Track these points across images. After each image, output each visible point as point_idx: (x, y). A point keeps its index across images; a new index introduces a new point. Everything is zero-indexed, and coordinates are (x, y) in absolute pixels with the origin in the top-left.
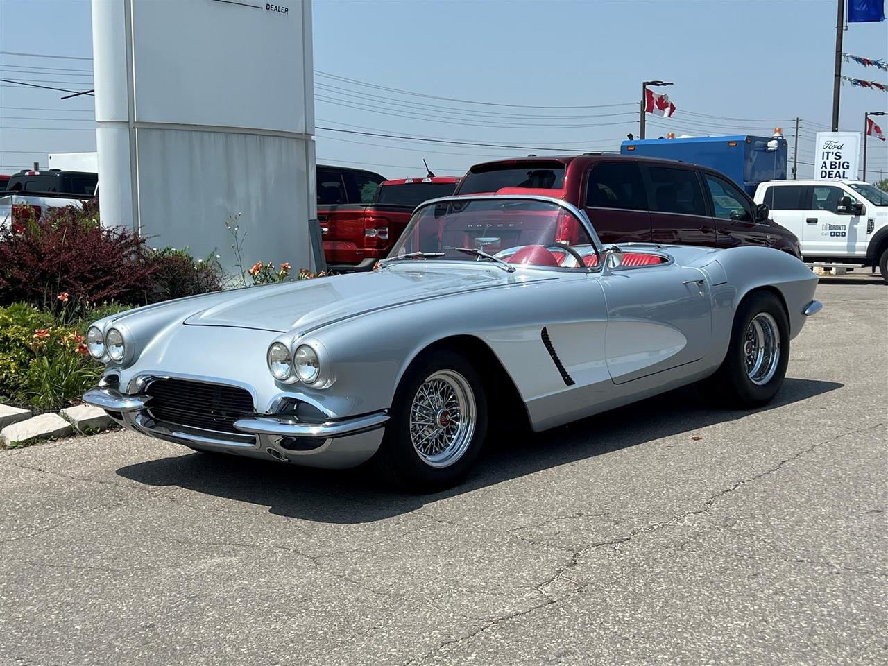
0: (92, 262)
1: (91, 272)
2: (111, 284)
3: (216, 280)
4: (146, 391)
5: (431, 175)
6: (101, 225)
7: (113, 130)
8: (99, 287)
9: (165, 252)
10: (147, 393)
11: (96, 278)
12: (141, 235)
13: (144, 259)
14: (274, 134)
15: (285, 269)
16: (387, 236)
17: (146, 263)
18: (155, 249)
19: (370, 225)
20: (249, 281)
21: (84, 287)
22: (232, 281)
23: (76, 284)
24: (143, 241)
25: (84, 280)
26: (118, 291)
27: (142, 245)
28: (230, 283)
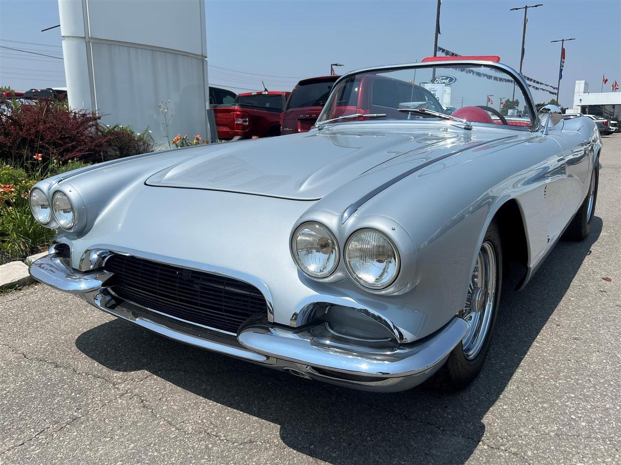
0: (61, 132)
1: (61, 139)
2: (76, 148)
3: (149, 147)
4: (103, 265)
5: (266, 90)
6: (70, 109)
7: (74, 42)
8: (67, 150)
9: (115, 127)
10: (105, 268)
11: (65, 143)
12: (98, 113)
13: (101, 132)
14: (183, 54)
15: (198, 139)
16: (247, 123)
17: (102, 134)
18: (108, 126)
19: (238, 116)
20: (173, 147)
21: (57, 150)
22: (160, 147)
23: (50, 148)
24: (99, 118)
25: (56, 145)
26: (83, 154)
27: (98, 121)
28: (159, 149)
